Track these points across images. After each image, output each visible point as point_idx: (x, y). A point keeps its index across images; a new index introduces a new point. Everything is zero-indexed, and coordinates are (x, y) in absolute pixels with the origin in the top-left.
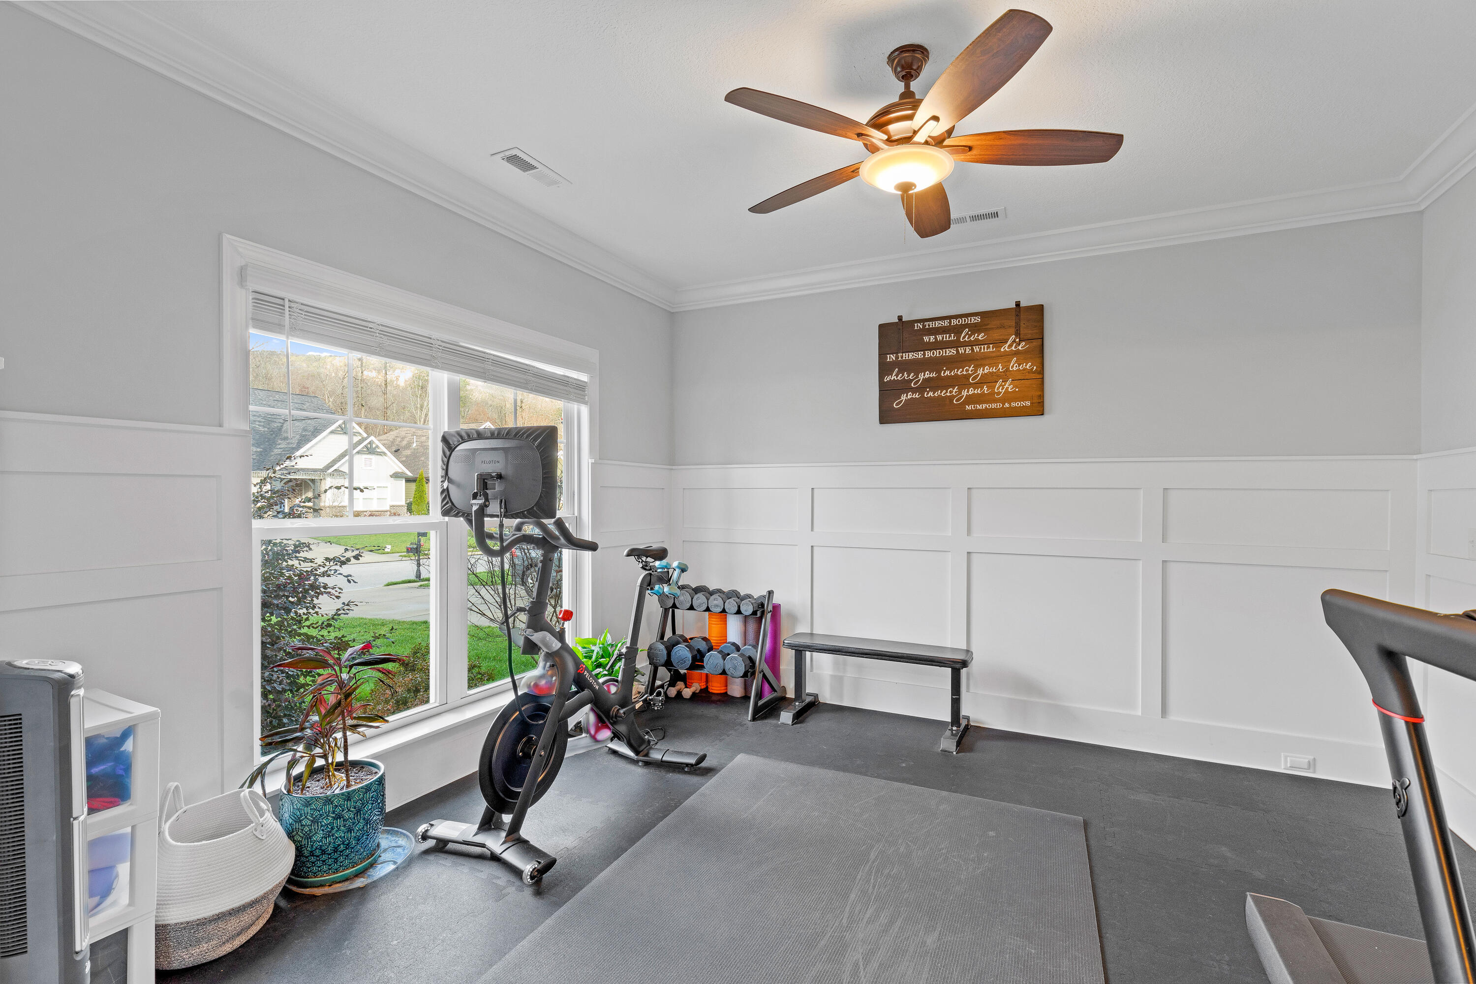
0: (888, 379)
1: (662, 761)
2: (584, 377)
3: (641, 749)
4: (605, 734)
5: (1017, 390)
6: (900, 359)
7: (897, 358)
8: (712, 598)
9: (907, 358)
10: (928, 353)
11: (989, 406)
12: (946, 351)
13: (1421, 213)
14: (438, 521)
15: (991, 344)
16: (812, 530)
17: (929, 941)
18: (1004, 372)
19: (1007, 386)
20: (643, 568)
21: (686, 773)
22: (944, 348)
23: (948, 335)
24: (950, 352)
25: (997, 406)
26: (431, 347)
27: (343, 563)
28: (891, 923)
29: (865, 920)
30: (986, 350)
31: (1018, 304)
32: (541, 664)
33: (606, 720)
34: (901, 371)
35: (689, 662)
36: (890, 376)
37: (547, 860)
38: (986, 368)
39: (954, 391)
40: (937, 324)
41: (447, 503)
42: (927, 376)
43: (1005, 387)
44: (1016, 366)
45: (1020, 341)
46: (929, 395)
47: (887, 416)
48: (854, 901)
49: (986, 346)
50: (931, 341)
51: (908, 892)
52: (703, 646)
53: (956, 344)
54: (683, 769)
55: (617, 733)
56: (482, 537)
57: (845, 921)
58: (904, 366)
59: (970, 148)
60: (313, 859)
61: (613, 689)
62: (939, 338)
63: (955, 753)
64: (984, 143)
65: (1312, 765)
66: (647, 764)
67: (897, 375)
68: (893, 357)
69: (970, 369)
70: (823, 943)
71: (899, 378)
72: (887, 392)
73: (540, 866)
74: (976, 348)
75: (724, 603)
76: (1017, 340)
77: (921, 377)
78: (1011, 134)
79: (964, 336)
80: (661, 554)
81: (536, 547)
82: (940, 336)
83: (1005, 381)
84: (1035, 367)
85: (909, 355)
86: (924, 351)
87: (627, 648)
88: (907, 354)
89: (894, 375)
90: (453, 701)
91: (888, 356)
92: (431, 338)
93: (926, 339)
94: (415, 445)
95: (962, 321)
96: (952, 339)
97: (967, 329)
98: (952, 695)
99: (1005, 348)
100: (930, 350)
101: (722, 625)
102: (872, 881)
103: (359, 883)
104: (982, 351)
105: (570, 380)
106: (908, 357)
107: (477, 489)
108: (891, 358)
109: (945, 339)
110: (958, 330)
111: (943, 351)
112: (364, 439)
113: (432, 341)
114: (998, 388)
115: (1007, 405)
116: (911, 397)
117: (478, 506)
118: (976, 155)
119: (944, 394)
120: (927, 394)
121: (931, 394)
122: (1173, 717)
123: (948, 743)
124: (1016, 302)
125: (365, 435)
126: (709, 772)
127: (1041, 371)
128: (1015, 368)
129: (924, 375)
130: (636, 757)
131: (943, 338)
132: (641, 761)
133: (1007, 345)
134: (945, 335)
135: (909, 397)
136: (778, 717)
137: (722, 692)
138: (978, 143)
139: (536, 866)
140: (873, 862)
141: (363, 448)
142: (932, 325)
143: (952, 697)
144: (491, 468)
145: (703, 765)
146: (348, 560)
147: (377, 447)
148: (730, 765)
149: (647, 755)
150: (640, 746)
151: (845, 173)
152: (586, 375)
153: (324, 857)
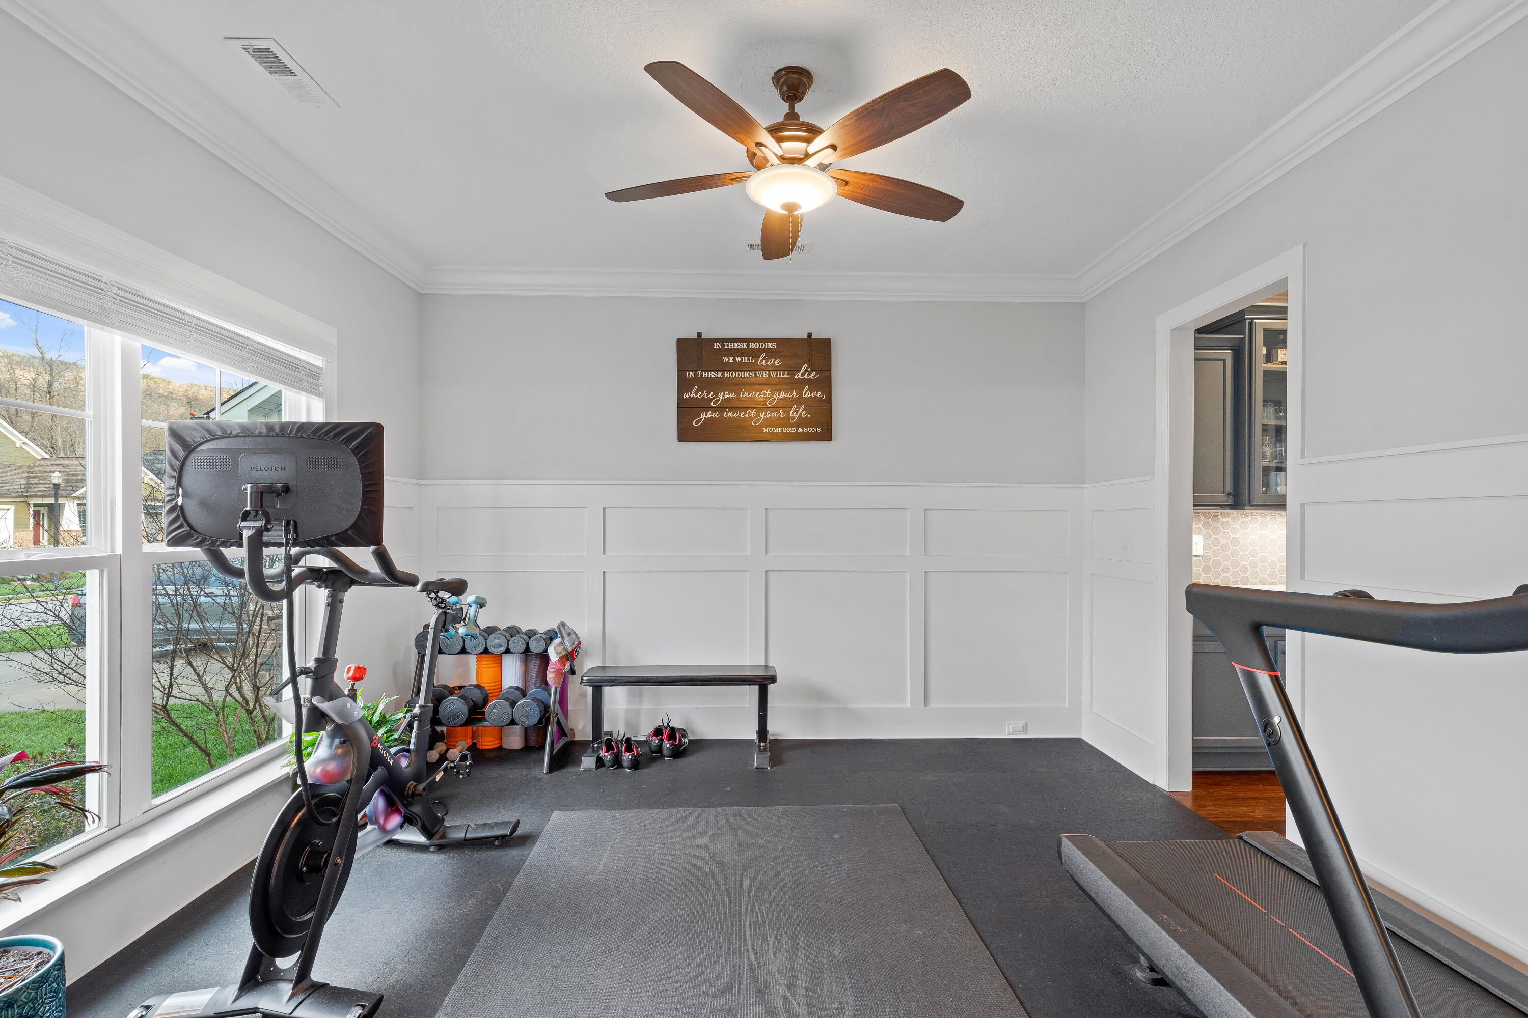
0: (687, 396)
1: (465, 840)
2: (317, 361)
3: (435, 830)
4: (396, 820)
5: (809, 416)
6: (699, 376)
7: (696, 375)
8: (492, 636)
9: (706, 376)
10: (727, 373)
11: (785, 430)
12: (744, 373)
13: (1085, 304)
14: (106, 555)
15: (786, 370)
16: (604, 554)
17: (836, 952)
18: (797, 398)
19: (800, 411)
20: (437, 606)
21: (497, 847)
22: (743, 370)
23: (746, 358)
24: (749, 374)
25: (791, 430)
26: (100, 293)
28: (795, 945)
29: (771, 951)
30: (781, 376)
31: (810, 335)
32: (326, 742)
33: (397, 800)
34: (700, 389)
35: (464, 717)
36: (689, 393)
37: (374, 1000)
38: (781, 393)
39: (753, 413)
40: (736, 345)
41: (180, 527)
42: (726, 396)
43: (799, 412)
44: (808, 394)
45: (811, 370)
46: (728, 416)
47: (686, 434)
48: (751, 936)
49: (781, 372)
50: (730, 362)
51: (795, 911)
52: (477, 696)
53: (754, 368)
54: (492, 843)
55: (411, 815)
57: (753, 958)
58: (706, 385)
59: (847, 183)
61: (404, 763)
62: (738, 359)
63: (769, 768)
64: (860, 181)
65: (1025, 728)
66: (441, 848)
67: (696, 393)
68: (692, 374)
69: (767, 393)
70: (743, 987)
71: (698, 396)
72: (686, 410)
73: (366, 1010)
74: (772, 373)
75: (508, 641)
76: (809, 369)
77: (721, 396)
78: (885, 180)
79: (762, 361)
80: (458, 588)
81: (323, 586)
82: (739, 357)
83: (799, 407)
84: (824, 396)
85: (708, 373)
86: (723, 370)
87: (421, 707)
88: (706, 372)
89: (693, 392)
90: (130, 818)
91: (687, 372)
92: (99, 281)
93: (725, 359)
95: (760, 345)
96: (751, 362)
97: (764, 354)
98: (760, 711)
99: (798, 376)
100: (730, 371)
101: (497, 668)
102: (758, 910)
104: (778, 376)
105: (302, 364)
106: (708, 375)
107: (251, 506)
108: (690, 374)
109: (743, 361)
110: (755, 354)
111: (742, 373)
113: (103, 286)
114: (793, 413)
115: (800, 430)
116: (710, 416)
117: (254, 531)
118: (848, 191)
119: (742, 416)
120: (727, 415)
121: (730, 414)
122: (933, 705)
123: (758, 760)
124: (808, 333)
126: (527, 840)
127: (829, 400)
128: (807, 396)
129: (724, 395)
130: (428, 842)
131: (742, 360)
132: (433, 846)
133: (800, 373)
134: (743, 358)
135: (709, 416)
136: (579, 763)
137: (496, 746)
138: (855, 180)
139: (360, 1011)
140: (750, 891)
142: (731, 345)
143: (759, 714)
144: (278, 478)
145: (517, 833)
148: (548, 827)
149: (443, 836)
150: (434, 827)
151: (725, 179)
152: (321, 358)
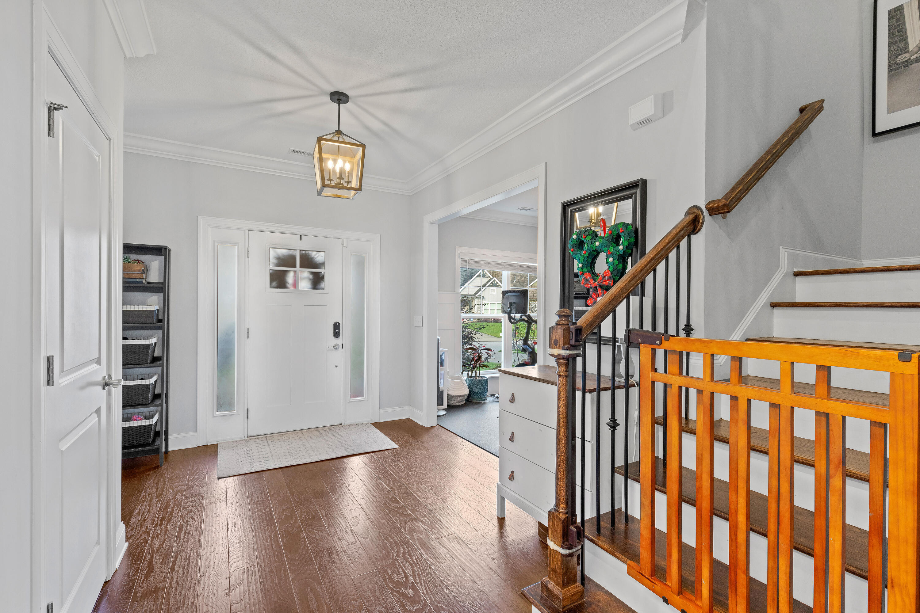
27: (479, 329)
41: (502, 309)
56: (510, 318)
60: (473, 394)
94: (515, 281)
103: (483, 402)
107: (510, 306)
112: (491, 279)
117: (510, 311)
125: (492, 277)
141: (491, 284)
144: (513, 301)
146: (481, 329)
147: (497, 283)
153: (475, 394)
